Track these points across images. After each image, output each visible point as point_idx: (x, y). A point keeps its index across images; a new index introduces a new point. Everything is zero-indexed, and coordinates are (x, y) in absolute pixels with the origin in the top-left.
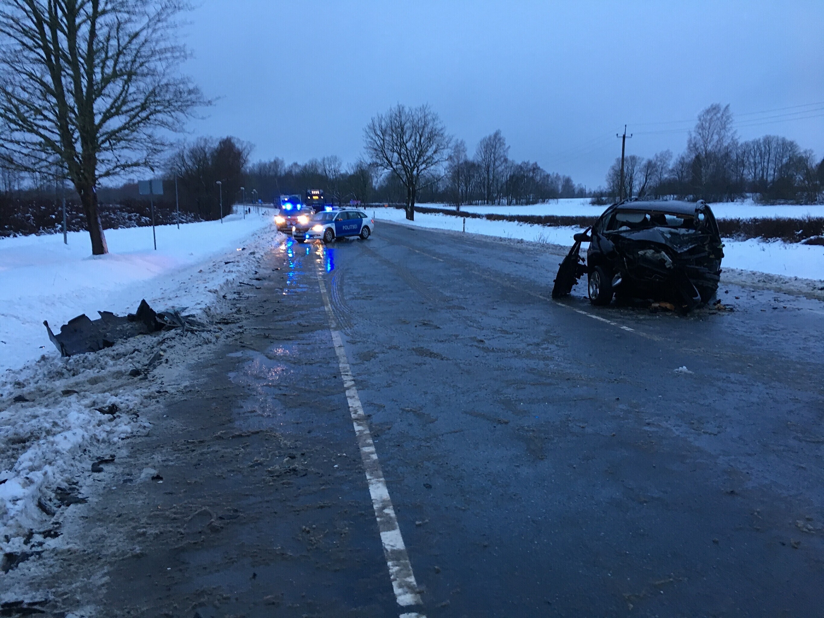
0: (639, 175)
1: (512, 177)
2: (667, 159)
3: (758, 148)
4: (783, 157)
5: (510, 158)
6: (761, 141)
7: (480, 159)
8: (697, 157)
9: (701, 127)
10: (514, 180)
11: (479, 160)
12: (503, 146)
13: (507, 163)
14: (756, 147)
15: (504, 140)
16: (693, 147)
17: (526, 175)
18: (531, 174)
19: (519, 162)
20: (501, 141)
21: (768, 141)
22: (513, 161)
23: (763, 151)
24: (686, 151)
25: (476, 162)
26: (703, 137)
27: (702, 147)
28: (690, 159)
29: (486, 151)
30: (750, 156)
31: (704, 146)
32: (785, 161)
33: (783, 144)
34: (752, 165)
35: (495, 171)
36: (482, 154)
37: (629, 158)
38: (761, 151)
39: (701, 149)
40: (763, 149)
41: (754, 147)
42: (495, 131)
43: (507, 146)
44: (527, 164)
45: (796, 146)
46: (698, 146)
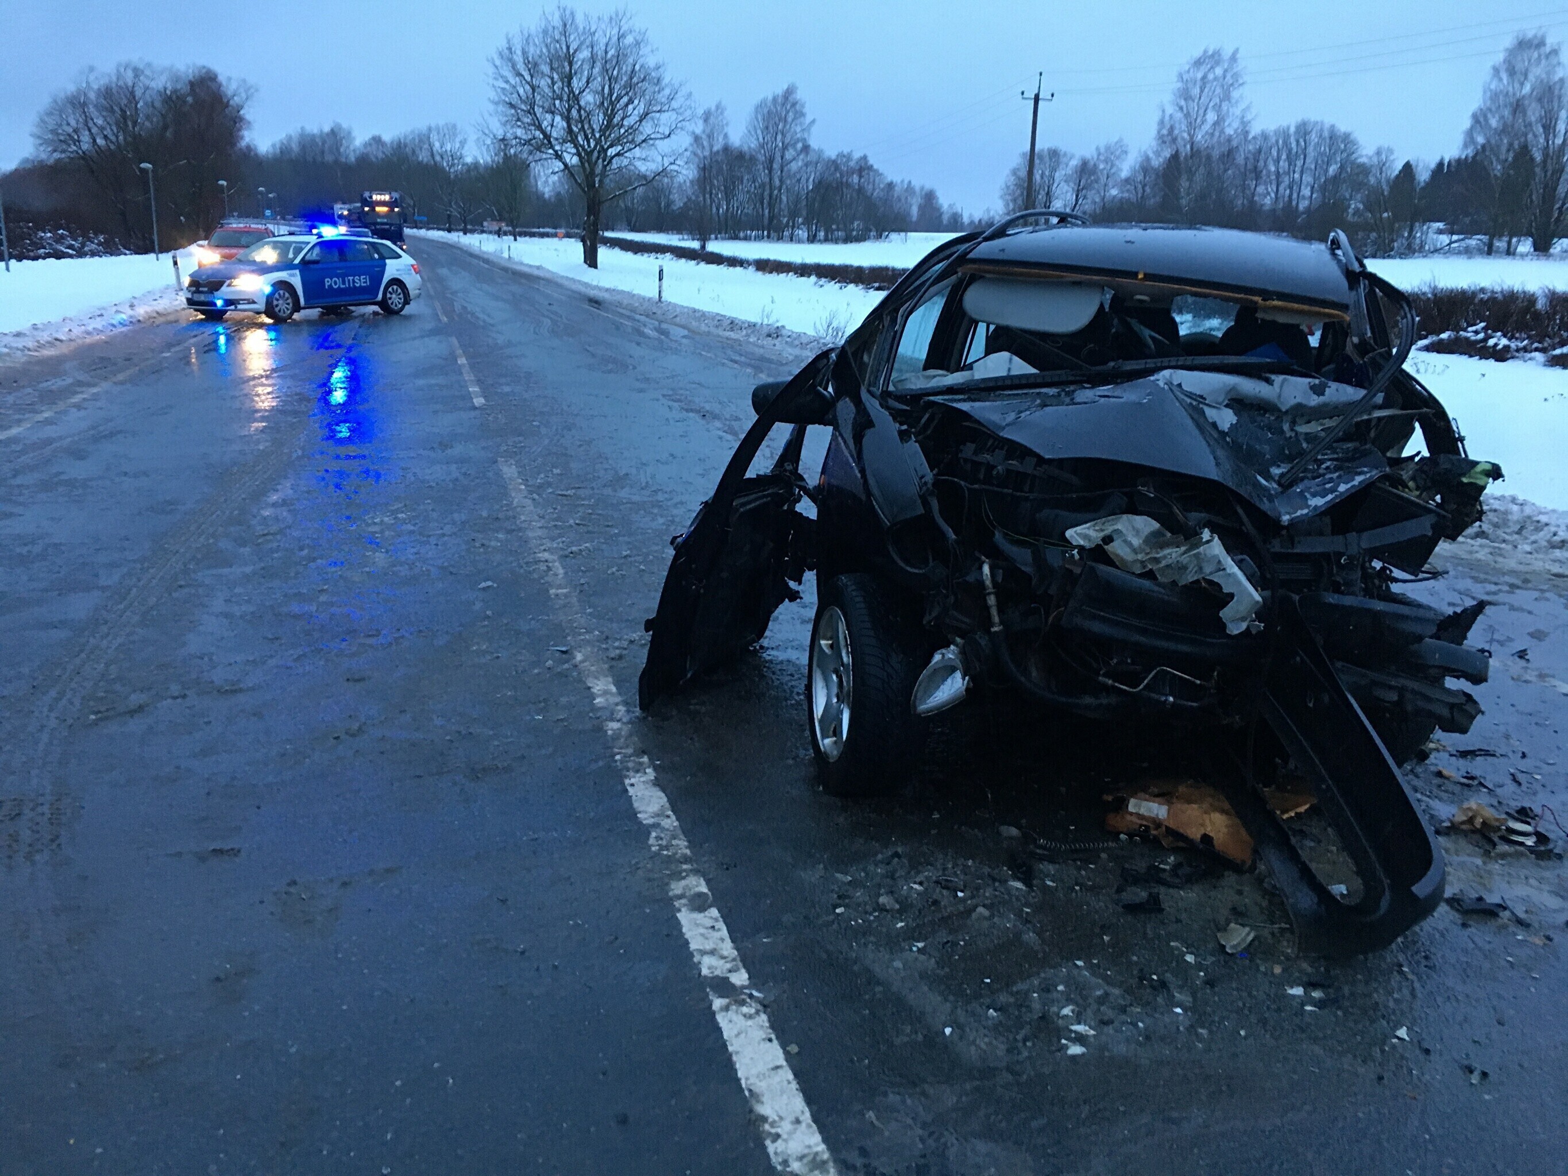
0: (1065, 187)
1: (819, 185)
2: (1118, 158)
3: (1286, 143)
4: (1328, 164)
5: (814, 143)
6: (1292, 130)
7: (754, 144)
8: (1175, 156)
9: (1185, 94)
10: (822, 191)
11: (752, 146)
12: (802, 119)
13: (807, 153)
14: (1281, 142)
15: (803, 106)
16: (1167, 136)
17: (844, 180)
18: (855, 179)
19: (831, 153)
20: (798, 107)
21: (1303, 130)
22: (820, 152)
23: (1295, 150)
24: (1154, 143)
25: (745, 148)
26: (1187, 115)
27: (1185, 135)
28: (1161, 160)
29: (767, 128)
30: (1270, 159)
31: (1189, 134)
32: (1333, 169)
33: (1331, 138)
34: (1273, 177)
35: (785, 169)
36: (759, 132)
37: (1046, 152)
38: (1290, 151)
39: (1183, 139)
40: (1294, 145)
41: (1277, 142)
42: (785, 87)
43: (809, 118)
44: (849, 157)
45: (1354, 143)
46: (1176, 132)
